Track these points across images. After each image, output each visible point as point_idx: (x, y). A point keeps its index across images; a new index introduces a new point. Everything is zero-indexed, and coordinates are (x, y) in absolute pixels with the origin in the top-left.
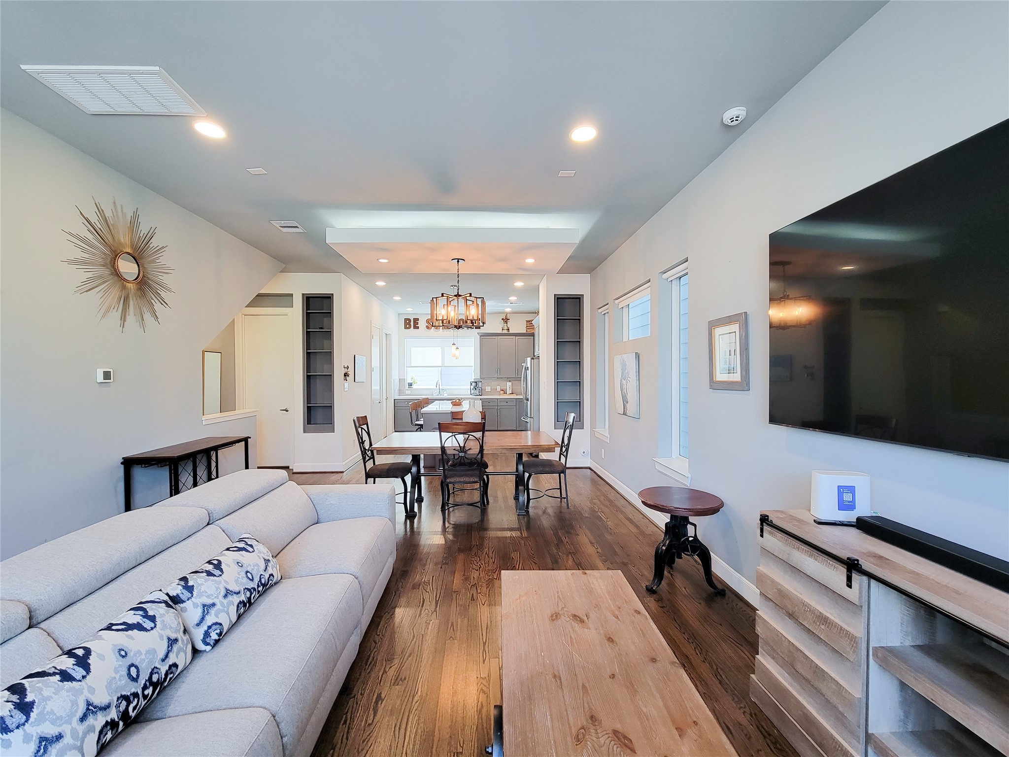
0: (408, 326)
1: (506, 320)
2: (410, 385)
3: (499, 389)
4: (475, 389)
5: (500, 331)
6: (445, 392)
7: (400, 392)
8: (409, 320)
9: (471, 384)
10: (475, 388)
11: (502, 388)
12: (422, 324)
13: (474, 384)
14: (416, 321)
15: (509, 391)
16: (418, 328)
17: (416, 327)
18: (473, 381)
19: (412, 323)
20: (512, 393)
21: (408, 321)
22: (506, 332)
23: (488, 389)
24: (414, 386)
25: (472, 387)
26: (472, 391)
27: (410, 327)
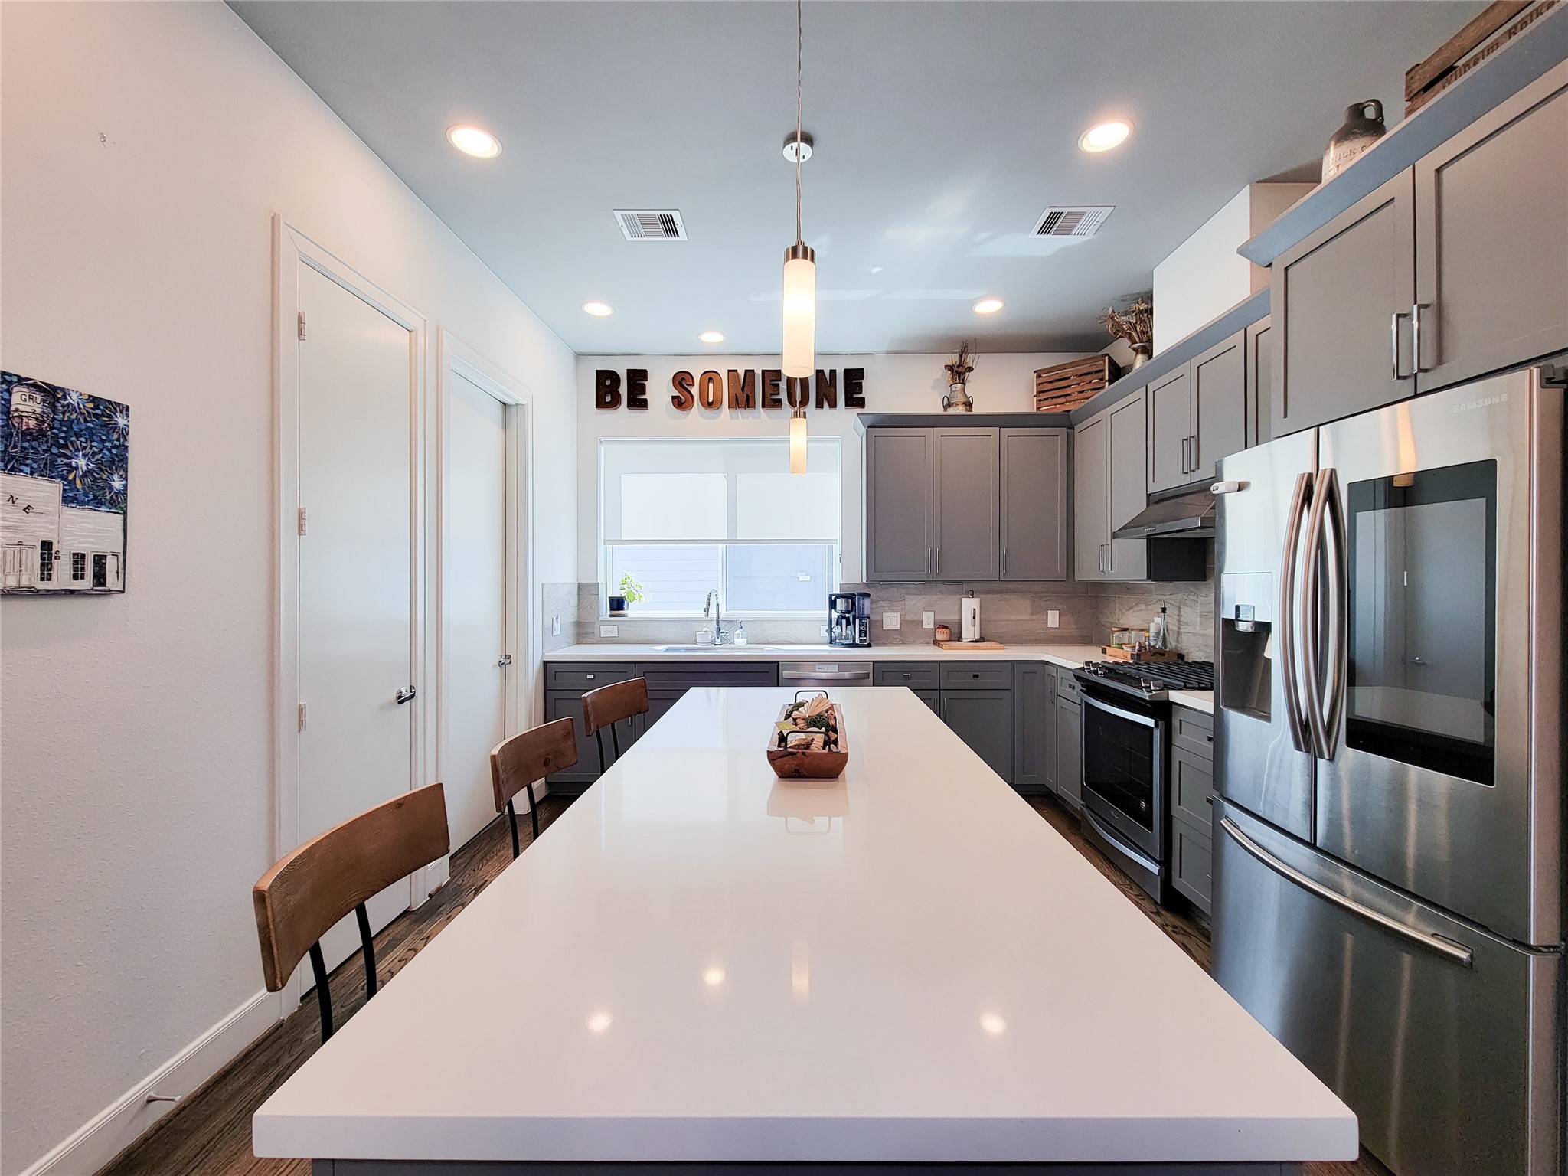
0: (608, 399)
1: (959, 373)
2: (617, 604)
3: (928, 621)
4: (848, 624)
5: (937, 409)
6: (738, 632)
7: (582, 631)
8: (613, 376)
9: (833, 605)
10: (848, 619)
11: (944, 618)
12: (659, 390)
13: (841, 605)
14: (638, 378)
15: (969, 631)
16: (643, 404)
17: (638, 401)
18: (838, 592)
19: (623, 390)
20: (981, 640)
21: (608, 383)
22: (960, 410)
23: (891, 621)
24: (631, 611)
25: (835, 615)
26: (837, 630)
27: (615, 403)
